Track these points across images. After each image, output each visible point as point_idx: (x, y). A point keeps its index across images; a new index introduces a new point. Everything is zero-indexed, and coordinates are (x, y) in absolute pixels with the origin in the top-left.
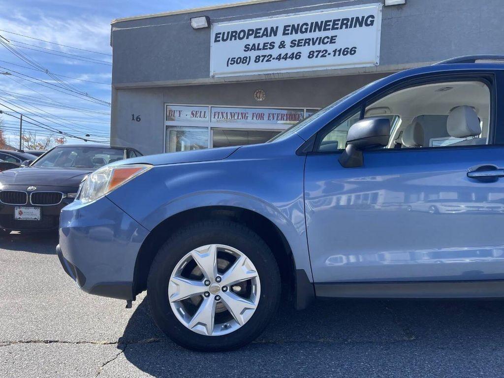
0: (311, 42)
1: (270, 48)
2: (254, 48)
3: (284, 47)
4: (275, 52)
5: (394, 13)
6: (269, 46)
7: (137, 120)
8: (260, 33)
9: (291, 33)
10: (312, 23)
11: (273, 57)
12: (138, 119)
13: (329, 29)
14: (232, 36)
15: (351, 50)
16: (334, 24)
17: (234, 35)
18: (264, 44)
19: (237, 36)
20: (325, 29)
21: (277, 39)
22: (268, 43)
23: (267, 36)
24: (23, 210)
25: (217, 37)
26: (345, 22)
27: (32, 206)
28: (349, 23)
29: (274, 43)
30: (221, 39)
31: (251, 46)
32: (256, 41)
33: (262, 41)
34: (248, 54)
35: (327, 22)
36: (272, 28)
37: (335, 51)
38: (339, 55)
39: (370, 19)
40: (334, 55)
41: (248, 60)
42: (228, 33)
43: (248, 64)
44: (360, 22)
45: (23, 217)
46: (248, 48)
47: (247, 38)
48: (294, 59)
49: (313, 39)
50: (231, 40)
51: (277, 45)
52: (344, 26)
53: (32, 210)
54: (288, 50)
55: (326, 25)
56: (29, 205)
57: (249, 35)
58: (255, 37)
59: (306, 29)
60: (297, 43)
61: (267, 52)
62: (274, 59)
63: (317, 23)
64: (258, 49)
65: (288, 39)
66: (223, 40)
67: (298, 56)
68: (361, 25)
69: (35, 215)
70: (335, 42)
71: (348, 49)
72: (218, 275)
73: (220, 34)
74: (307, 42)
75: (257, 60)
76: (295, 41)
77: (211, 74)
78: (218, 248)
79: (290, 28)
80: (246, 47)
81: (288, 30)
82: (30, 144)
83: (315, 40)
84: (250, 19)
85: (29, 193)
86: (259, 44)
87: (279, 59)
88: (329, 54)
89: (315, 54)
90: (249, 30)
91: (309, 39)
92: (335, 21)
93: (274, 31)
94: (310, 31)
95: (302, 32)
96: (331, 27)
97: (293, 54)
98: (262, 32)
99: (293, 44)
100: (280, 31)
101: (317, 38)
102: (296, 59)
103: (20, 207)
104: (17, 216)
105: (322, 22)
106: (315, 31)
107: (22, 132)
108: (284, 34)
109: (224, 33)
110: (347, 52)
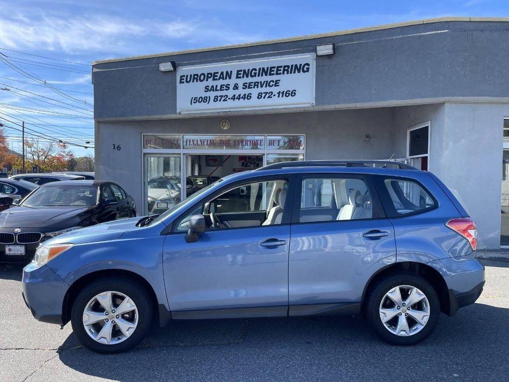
0: (259, 85)
1: (226, 90)
2: (213, 89)
3: (237, 88)
4: (231, 93)
5: (326, 62)
6: (225, 88)
7: (117, 149)
8: (217, 76)
9: (243, 77)
10: (260, 69)
11: (229, 97)
12: (119, 149)
13: (273, 74)
14: (194, 78)
15: (292, 93)
16: (278, 70)
17: (196, 78)
18: (221, 86)
19: (198, 78)
20: (270, 74)
21: (232, 82)
22: (224, 85)
23: (223, 79)
24: (11, 247)
25: (181, 79)
26: (286, 68)
27: (18, 244)
28: (289, 70)
29: (229, 85)
30: (185, 81)
31: (210, 87)
32: (215, 83)
33: (219, 83)
34: (208, 94)
35: (271, 68)
36: (227, 72)
37: (279, 93)
38: (282, 96)
39: (306, 66)
40: (279, 96)
41: (208, 99)
42: (191, 75)
43: (208, 103)
44: (298, 69)
45: (12, 253)
46: (208, 89)
47: (207, 80)
48: (246, 99)
49: (261, 82)
50: (193, 82)
51: (232, 87)
52: (286, 72)
53: (18, 247)
54: (241, 91)
55: (271, 71)
56: (16, 244)
57: (208, 78)
58: (214, 79)
59: (255, 73)
60: (248, 85)
61: (224, 93)
62: (229, 99)
63: (263, 69)
64: (216, 90)
65: (240, 82)
66: (187, 82)
67: (249, 97)
68: (299, 72)
69: (21, 251)
70: (279, 85)
71: (289, 91)
72: (113, 309)
73: (184, 76)
74: (256, 84)
75: (216, 99)
76: (247, 83)
77: (178, 111)
78: (112, 294)
79: (242, 73)
80: (206, 88)
81: (240, 74)
82: (33, 149)
83: (262, 83)
84: (209, 64)
85: (16, 234)
86: (217, 86)
87: (234, 99)
88: (274, 95)
89: (263, 95)
90: (208, 74)
91: (258, 83)
92: (278, 67)
93: (229, 75)
94: (259, 76)
95: (252, 76)
96: (275, 72)
97: (245, 95)
98: (219, 75)
99: (245, 86)
100: (234, 75)
101: (264, 82)
102: (248, 99)
103: (9, 245)
104: (7, 252)
105: (268, 68)
106: (262, 75)
107: (25, 139)
108: (237, 77)
109: (187, 76)
110: (289, 94)
